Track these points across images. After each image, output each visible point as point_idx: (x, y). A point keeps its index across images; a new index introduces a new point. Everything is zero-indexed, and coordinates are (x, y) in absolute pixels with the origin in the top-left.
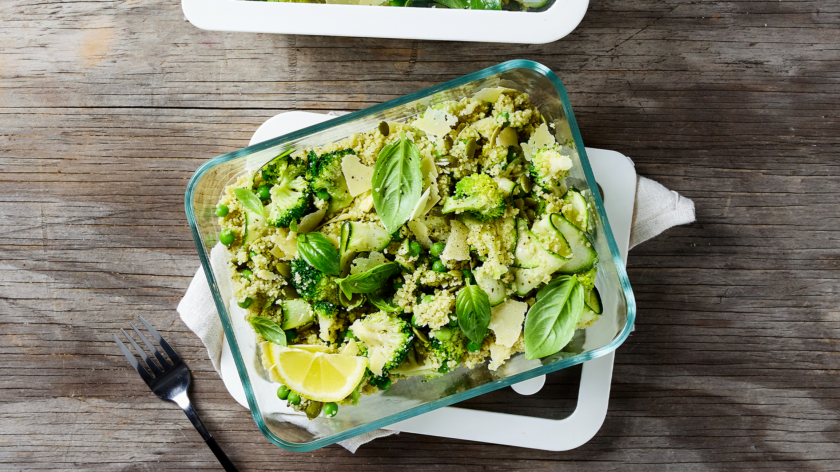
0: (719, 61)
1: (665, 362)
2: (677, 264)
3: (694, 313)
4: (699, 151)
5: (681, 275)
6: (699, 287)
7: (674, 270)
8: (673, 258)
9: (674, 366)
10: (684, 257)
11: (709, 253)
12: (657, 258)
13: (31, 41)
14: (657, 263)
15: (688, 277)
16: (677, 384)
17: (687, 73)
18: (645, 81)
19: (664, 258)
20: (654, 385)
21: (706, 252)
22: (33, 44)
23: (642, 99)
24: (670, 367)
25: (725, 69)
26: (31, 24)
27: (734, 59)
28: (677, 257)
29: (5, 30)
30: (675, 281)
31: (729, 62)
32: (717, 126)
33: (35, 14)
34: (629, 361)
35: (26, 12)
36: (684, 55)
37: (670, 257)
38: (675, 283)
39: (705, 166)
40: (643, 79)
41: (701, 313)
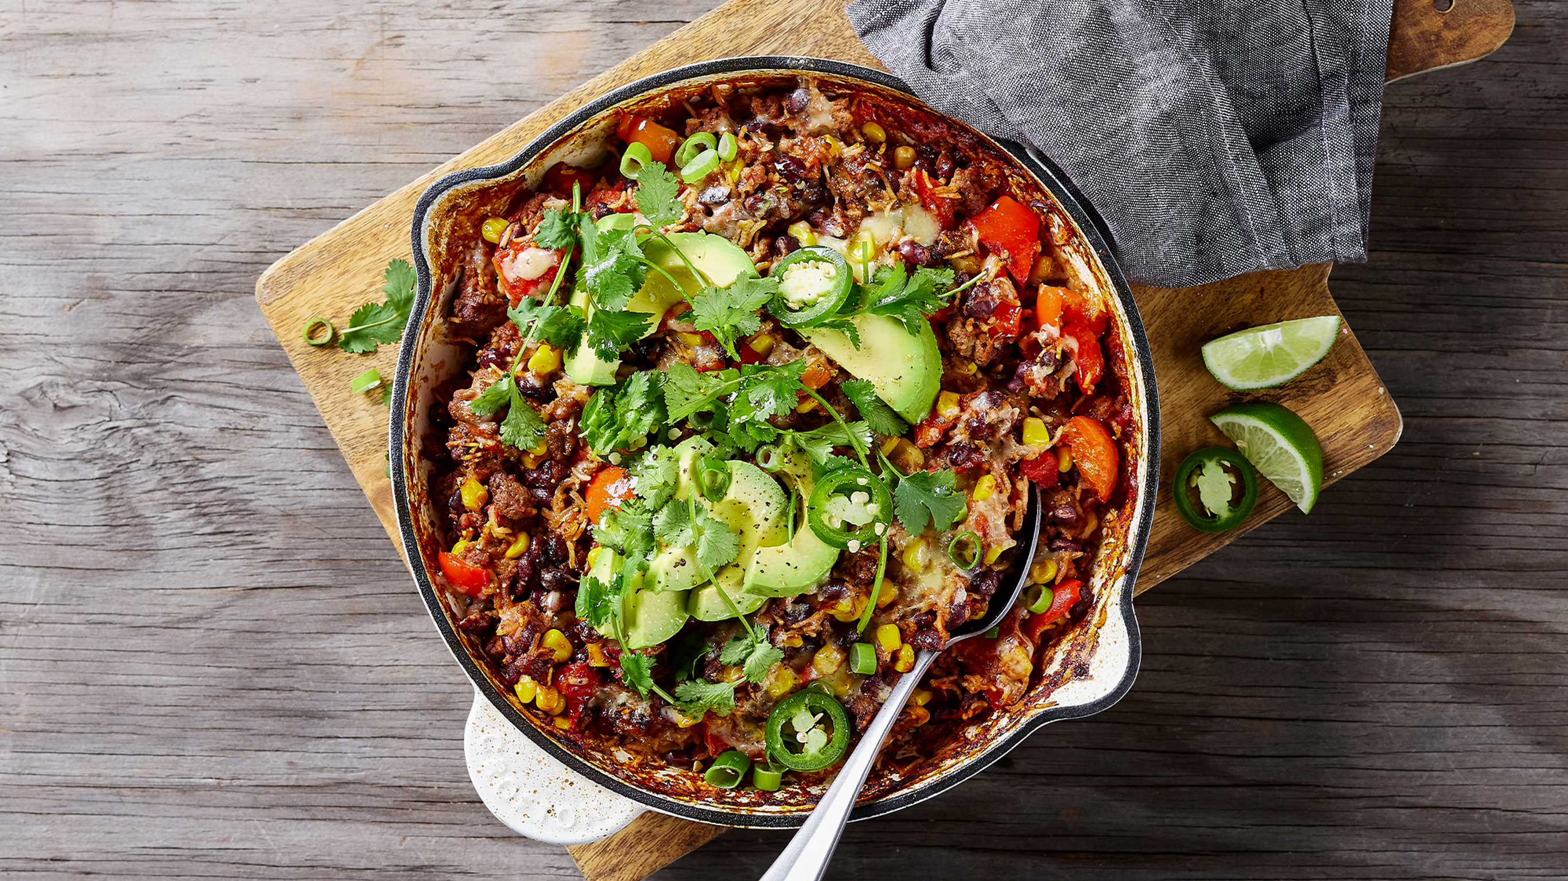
0: (1535, 94)
1: (1446, 565)
2: (1466, 411)
3: (1494, 488)
4: (1503, 234)
5: (1472, 429)
6: (1501, 448)
7: (1462, 421)
8: (1460, 401)
9: (1460, 573)
10: (1478, 401)
11: (1517, 394)
12: (1434, 401)
13: (460, 50)
14: (1434, 410)
15: (1483, 432)
16: (1465, 601)
17: (1485, 112)
18: (1417, 124)
19: (1446, 402)
20: (1428, 603)
21: (1511, 393)
22: (464, 55)
23: (1411, 153)
24: (1453, 574)
25: (1545, 107)
26: (462, 24)
27: (1559, 92)
28: (1467, 401)
29: (421, 33)
30: (1464, 438)
31: (1551, 95)
32: (1530, 195)
33: (469, 8)
34: (1389, 564)
35: (454, 6)
36: (1479, 84)
37: (1455, 401)
38: (1464, 441)
39: (1513, 259)
40: (1416, 121)
41: (1503, 490)
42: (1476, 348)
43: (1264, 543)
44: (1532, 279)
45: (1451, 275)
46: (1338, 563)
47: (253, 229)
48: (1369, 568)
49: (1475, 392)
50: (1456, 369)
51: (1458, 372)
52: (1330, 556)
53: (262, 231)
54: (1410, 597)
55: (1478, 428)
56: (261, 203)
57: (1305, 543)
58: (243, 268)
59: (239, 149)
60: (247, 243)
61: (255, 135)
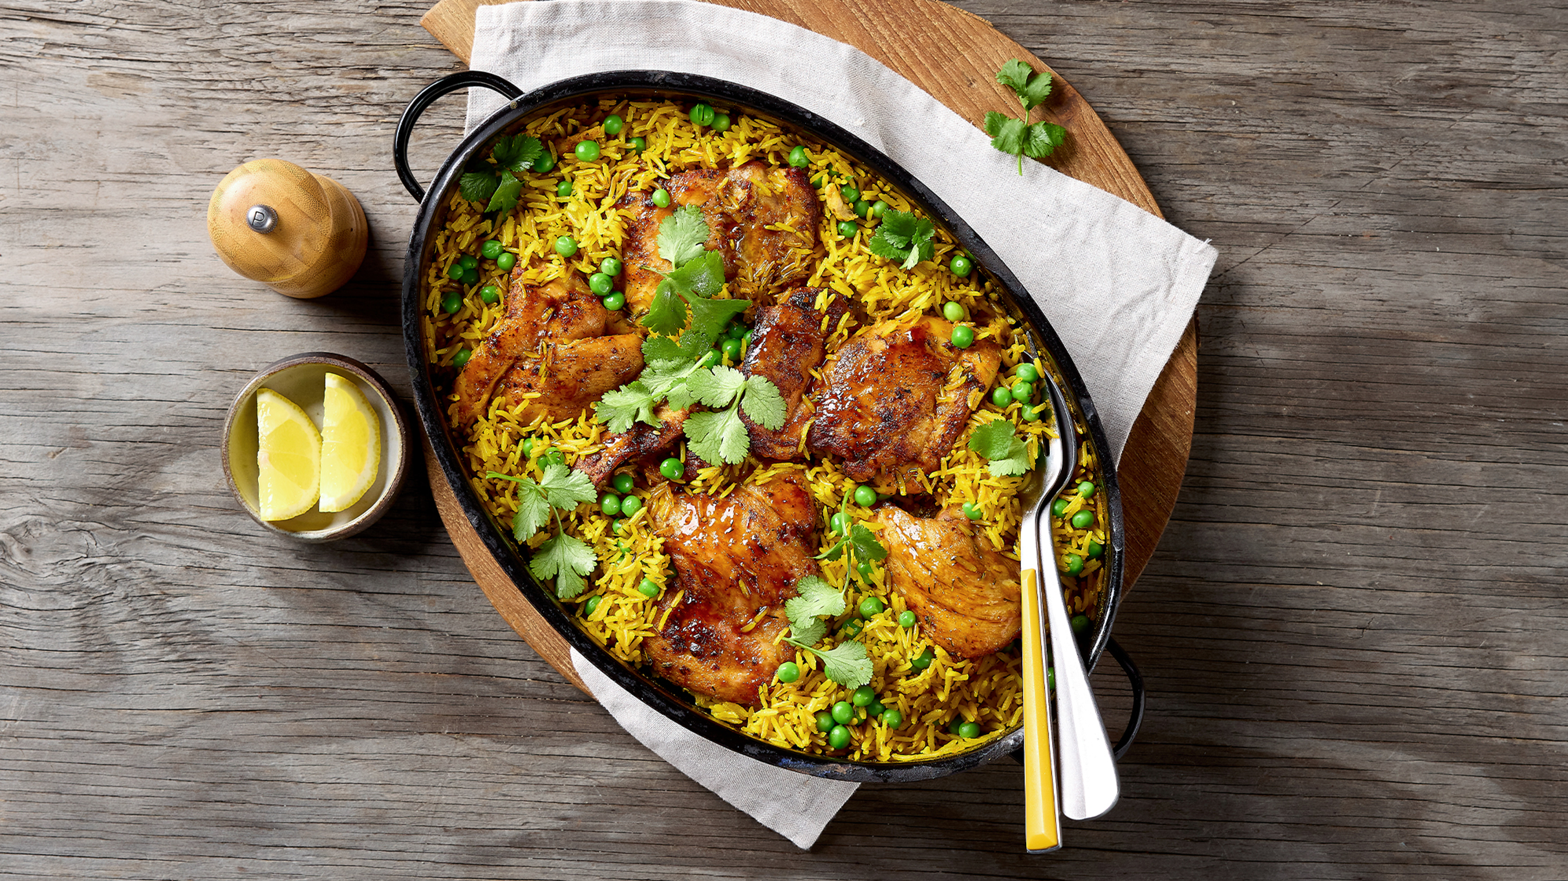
42: (1313, 523)
43: (1118, 693)
44: (1364, 462)
45: (1291, 457)
46: (1184, 713)
47: (220, 388)
48: (1212, 717)
49: (1311, 563)
50: (1294, 541)
51: (1296, 543)
52: (1177, 707)
53: (227, 391)
54: (1248, 745)
55: (1313, 595)
56: (228, 365)
57: (1155, 694)
58: (210, 423)
59: (209, 317)
60: (214, 401)
61: (224, 305)
